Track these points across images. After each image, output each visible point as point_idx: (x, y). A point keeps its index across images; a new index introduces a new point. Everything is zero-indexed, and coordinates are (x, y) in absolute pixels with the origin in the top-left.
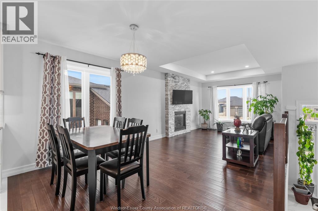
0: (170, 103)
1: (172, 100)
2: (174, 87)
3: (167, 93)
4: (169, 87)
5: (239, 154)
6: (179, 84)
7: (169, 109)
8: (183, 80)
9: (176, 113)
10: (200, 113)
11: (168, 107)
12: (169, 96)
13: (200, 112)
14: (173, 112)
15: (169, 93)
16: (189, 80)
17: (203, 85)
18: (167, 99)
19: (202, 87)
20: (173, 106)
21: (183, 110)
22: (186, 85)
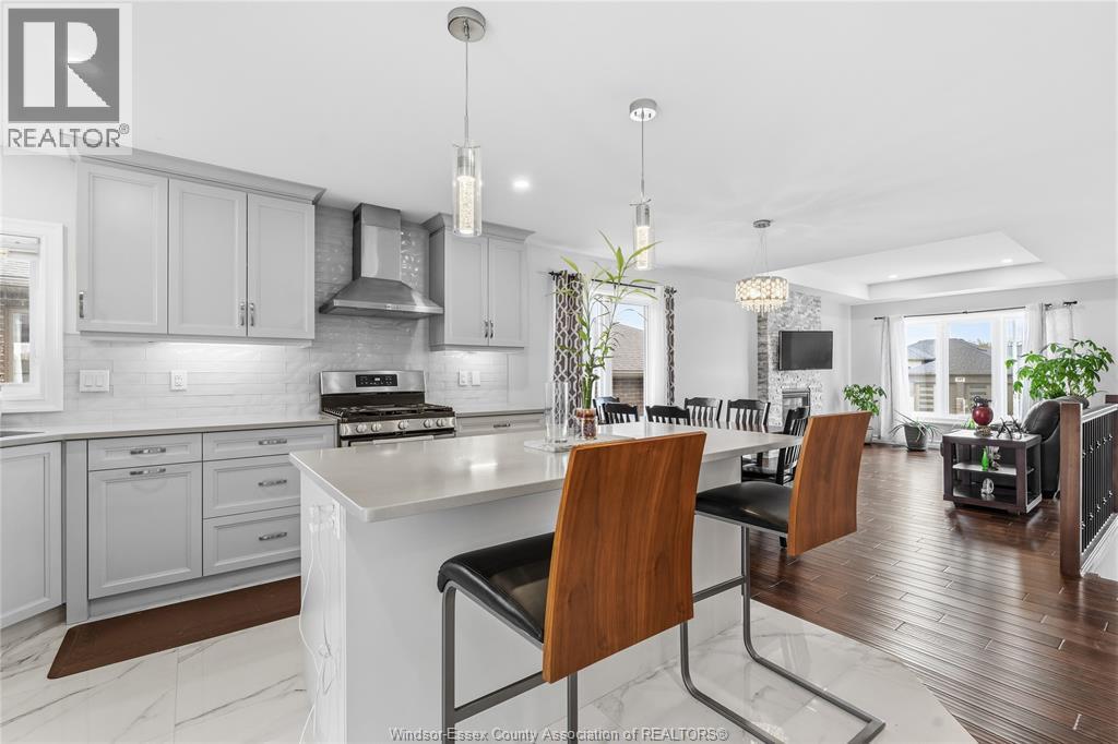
0: (771, 367)
1: (775, 358)
2: (779, 322)
3: (763, 340)
4: (770, 324)
5: (987, 488)
6: (792, 314)
7: (770, 382)
8: (802, 302)
9: (787, 395)
10: (848, 396)
11: (766, 377)
12: (769, 347)
13: (849, 393)
14: (780, 391)
15: (769, 340)
16: (817, 301)
17: (856, 310)
18: (762, 357)
19: (852, 318)
20: (779, 375)
21: (802, 386)
22: (809, 316)
